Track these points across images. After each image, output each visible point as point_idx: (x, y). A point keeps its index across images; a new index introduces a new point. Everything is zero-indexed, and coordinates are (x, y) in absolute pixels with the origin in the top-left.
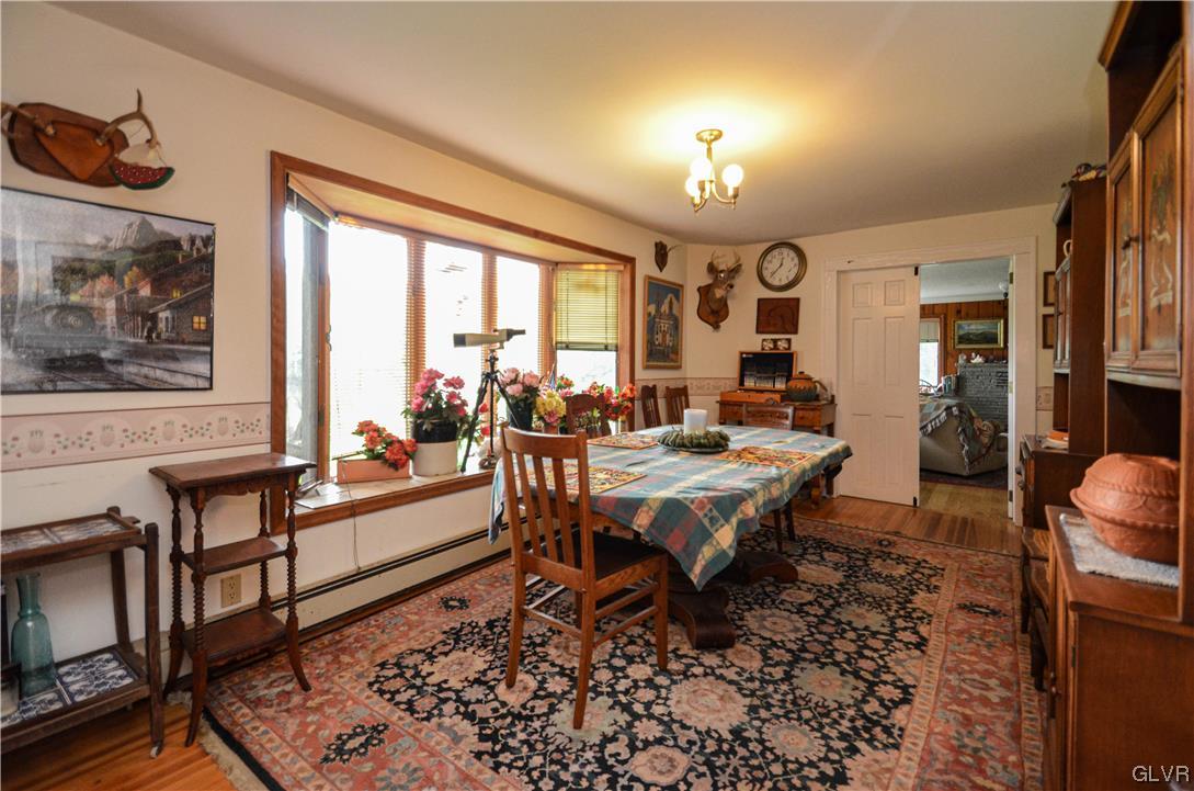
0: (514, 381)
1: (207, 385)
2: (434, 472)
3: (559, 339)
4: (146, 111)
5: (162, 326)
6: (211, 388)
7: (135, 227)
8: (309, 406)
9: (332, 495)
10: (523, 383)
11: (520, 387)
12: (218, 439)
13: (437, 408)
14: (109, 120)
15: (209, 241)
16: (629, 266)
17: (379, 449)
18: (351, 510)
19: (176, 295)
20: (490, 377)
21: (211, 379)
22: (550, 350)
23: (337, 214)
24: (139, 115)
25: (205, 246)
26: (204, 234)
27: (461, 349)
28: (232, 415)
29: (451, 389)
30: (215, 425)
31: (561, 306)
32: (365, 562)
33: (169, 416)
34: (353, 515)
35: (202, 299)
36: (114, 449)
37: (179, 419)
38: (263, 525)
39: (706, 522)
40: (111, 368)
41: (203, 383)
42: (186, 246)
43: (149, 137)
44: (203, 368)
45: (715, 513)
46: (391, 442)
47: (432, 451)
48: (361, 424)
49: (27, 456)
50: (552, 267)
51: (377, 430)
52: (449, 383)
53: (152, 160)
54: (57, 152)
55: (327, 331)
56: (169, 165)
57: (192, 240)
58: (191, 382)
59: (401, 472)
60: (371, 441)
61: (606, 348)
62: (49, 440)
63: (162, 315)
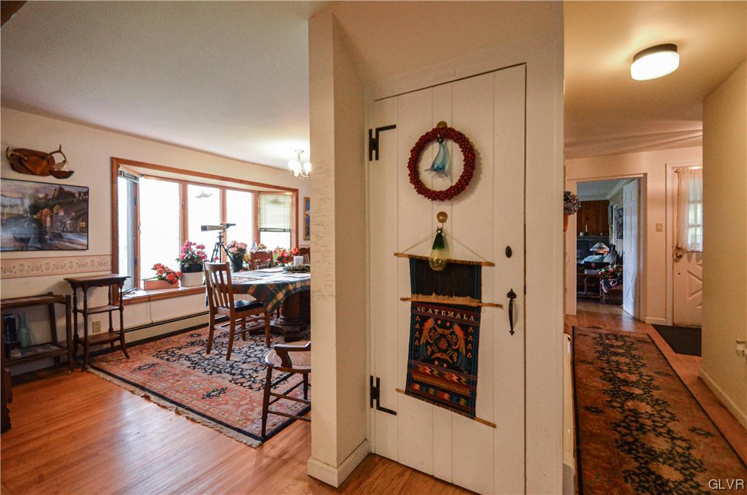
0: (233, 246)
1: (86, 248)
2: (190, 285)
3: (261, 227)
4: (62, 150)
5: (68, 226)
6: (88, 249)
7: (57, 190)
8: (130, 257)
9: (141, 293)
10: (237, 247)
11: (236, 249)
12: (91, 269)
13: (192, 258)
14: (48, 153)
15: (87, 193)
16: (295, 193)
17: (164, 275)
18: (149, 299)
19: (73, 214)
20: (220, 244)
21: (88, 246)
22: (258, 231)
23: (143, 175)
24: (60, 151)
25: (85, 195)
26: (84, 191)
27: (204, 232)
28: (96, 260)
29: (200, 250)
30: (89, 263)
31: (262, 212)
32: (155, 320)
33: (72, 259)
34: (149, 301)
35: (83, 215)
36: (50, 272)
37: (75, 261)
38: (110, 301)
39: (274, 291)
40: (49, 242)
41: (84, 248)
42: (77, 195)
43: (64, 159)
44: (84, 241)
45: (277, 288)
46: (169, 273)
47: (189, 276)
48: (155, 265)
49: (18, 273)
50: (257, 194)
51: (163, 267)
52: (198, 247)
53: (65, 168)
54: (28, 166)
55: (138, 225)
56: (72, 170)
57: (80, 193)
58: (80, 247)
59: (174, 285)
60: (160, 272)
61: (285, 231)
62: (26, 268)
63: (68, 222)
